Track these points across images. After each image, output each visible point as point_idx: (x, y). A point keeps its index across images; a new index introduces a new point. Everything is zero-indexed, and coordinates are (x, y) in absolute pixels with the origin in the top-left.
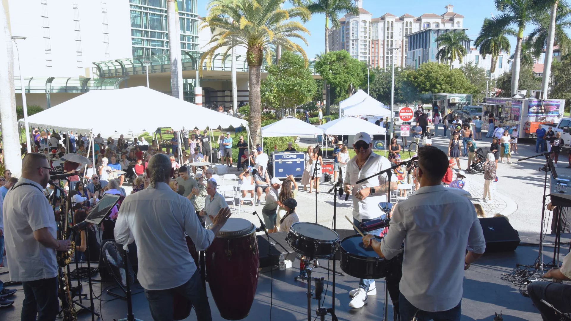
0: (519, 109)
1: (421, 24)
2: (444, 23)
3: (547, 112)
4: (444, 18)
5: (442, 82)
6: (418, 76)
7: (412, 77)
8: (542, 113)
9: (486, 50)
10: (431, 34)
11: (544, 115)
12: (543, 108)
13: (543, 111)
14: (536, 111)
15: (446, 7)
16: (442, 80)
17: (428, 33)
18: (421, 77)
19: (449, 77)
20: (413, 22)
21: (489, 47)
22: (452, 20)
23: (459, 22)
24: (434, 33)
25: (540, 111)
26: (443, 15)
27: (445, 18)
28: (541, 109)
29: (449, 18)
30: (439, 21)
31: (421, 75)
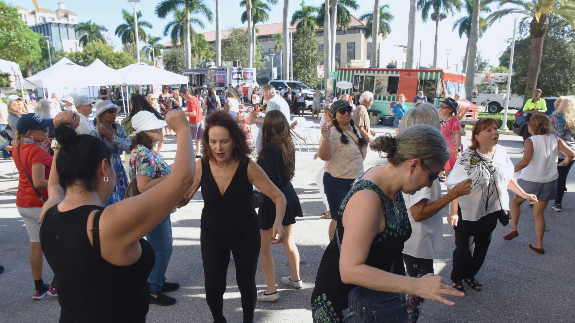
0: (224, 76)
1: (35, 17)
2: (59, 19)
3: (246, 79)
4: (58, 14)
5: (113, 61)
6: (88, 56)
7: (81, 56)
8: (242, 79)
9: (127, 38)
10: (52, 28)
11: (244, 81)
12: (243, 75)
13: (243, 77)
14: (237, 78)
15: (59, 4)
16: (114, 60)
17: (49, 25)
18: (91, 57)
19: (119, 57)
20: (27, 15)
21: (130, 36)
22: (66, 16)
23: (73, 19)
24: (55, 26)
25: (240, 78)
26: (57, 11)
27: (60, 14)
28: (241, 76)
29: (63, 15)
30: (54, 16)
31: (90, 55)
